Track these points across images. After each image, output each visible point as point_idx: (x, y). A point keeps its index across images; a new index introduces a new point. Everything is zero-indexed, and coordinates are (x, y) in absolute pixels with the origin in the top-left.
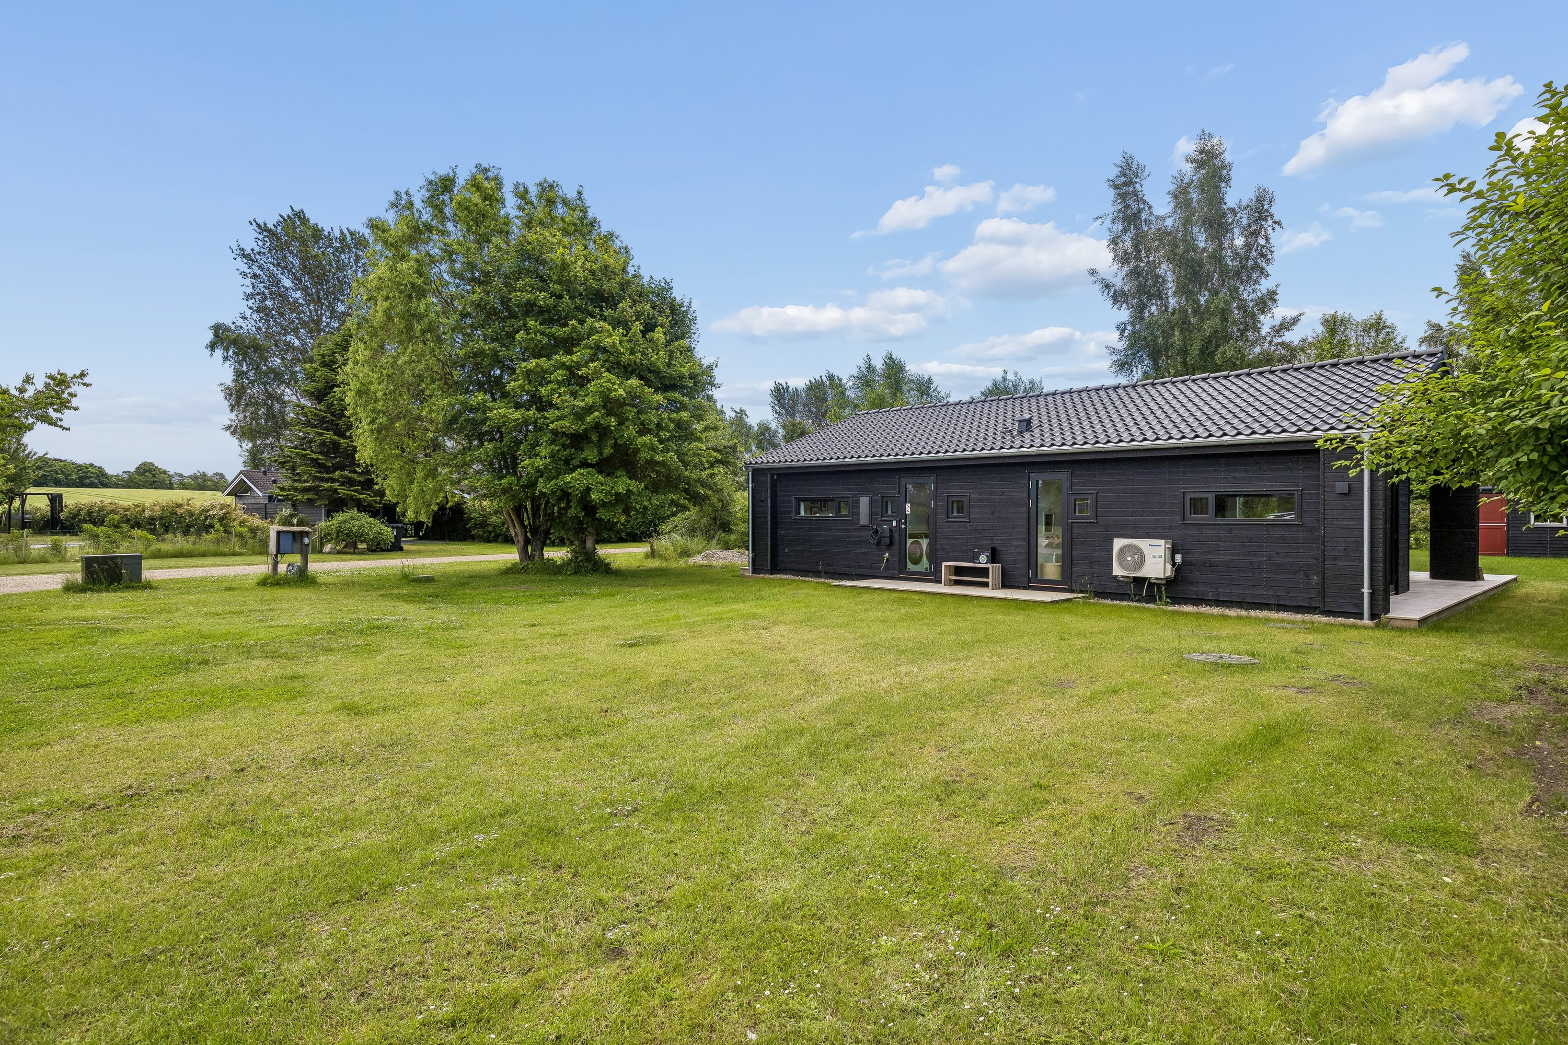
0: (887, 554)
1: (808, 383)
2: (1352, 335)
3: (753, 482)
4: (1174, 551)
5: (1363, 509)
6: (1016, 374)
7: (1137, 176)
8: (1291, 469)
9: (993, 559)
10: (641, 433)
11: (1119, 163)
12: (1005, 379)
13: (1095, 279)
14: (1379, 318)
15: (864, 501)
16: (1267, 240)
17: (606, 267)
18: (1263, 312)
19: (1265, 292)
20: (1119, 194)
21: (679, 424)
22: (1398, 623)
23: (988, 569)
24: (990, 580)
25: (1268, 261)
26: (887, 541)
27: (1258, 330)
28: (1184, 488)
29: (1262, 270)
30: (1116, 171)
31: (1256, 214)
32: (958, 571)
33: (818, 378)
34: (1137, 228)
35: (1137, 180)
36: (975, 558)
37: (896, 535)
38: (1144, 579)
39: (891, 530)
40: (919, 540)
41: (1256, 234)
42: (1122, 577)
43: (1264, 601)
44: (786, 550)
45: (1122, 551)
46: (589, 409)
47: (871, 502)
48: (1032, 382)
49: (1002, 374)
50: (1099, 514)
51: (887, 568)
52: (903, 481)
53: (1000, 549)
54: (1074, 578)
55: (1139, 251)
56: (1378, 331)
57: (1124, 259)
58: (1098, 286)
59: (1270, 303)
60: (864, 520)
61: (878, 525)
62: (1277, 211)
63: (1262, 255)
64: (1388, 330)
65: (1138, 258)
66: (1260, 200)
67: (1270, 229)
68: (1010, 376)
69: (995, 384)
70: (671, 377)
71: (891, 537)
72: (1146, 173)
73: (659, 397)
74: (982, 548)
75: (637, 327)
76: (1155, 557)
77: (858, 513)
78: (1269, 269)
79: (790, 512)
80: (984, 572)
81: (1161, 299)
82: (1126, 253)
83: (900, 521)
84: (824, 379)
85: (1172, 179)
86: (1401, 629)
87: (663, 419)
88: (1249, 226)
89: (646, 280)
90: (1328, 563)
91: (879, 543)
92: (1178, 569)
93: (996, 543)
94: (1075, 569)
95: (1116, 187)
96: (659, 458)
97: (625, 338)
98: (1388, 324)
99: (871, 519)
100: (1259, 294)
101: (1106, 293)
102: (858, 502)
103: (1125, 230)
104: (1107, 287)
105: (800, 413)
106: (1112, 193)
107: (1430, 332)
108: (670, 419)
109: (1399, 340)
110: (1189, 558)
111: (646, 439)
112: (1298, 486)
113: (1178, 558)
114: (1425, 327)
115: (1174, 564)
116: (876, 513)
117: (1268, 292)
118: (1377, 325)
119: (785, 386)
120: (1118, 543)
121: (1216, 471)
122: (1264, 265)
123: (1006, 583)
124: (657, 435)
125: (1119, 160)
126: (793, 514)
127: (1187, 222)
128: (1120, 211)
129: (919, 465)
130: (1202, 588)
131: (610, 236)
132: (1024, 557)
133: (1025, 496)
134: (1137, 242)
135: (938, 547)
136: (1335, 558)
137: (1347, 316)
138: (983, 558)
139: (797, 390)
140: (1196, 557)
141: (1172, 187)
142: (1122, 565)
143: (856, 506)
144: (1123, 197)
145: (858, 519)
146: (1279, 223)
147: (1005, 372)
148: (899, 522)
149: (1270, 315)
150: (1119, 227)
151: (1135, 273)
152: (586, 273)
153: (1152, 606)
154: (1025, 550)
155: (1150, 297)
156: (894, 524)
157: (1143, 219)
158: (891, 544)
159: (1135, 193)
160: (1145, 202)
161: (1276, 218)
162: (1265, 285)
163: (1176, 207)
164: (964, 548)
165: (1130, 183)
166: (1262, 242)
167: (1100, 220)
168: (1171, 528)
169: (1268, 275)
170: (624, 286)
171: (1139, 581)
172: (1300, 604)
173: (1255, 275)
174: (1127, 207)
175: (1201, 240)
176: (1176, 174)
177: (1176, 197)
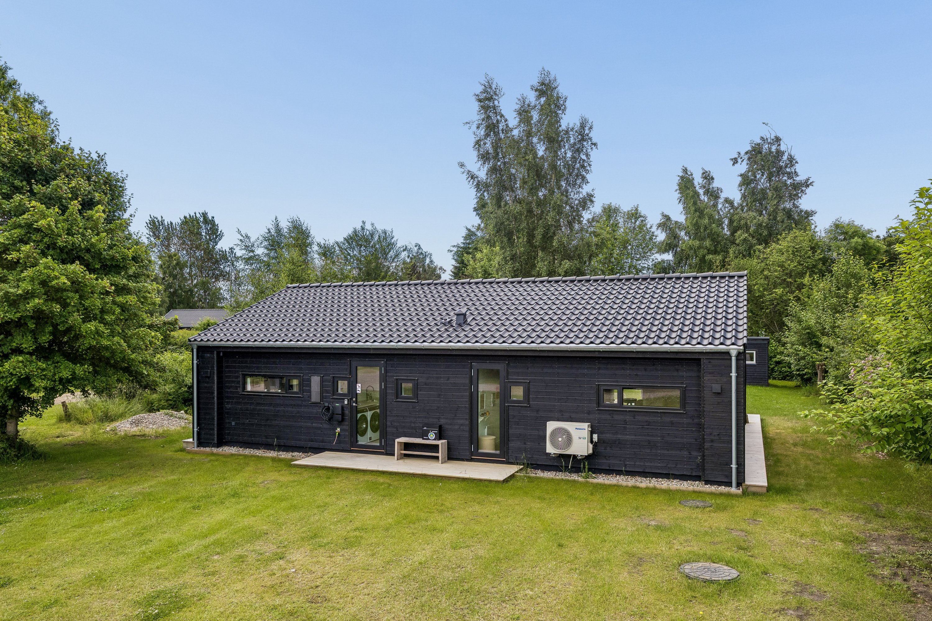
0: (339, 429)
1: (182, 218)
2: (621, 221)
3: (198, 358)
4: (592, 433)
5: (731, 405)
6: (373, 224)
7: (496, 94)
8: (677, 370)
9: (440, 436)
10: (87, 319)
11: (483, 82)
12: (363, 229)
13: (463, 170)
14: (637, 210)
15: (315, 381)
16: (587, 155)
17: (34, 138)
18: (584, 209)
19: (585, 194)
20: (482, 106)
21: (124, 308)
22: (753, 489)
23: (438, 445)
24: (440, 455)
25: (587, 172)
26: (339, 417)
27: (580, 222)
28: (598, 381)
29: (583, 178)
30: (481, 88)
31: (580, 137)
32: (407, 446)
33: (192, 214)
34: (497, 134)
35: (496, 98)
36: (424, 435)
37: (347, 412)
38: (569, 456)
39: (343, 408)
40: (365, 413)
41: (579, 151)
42: (554, 454)
43: (659, 471)
44: (233, 423)
45: (554, 432)
46: (27, 296)
47: (322, 381)
48: (385, 232)
49: (361, 224)
50: (531, 400)
51: (339, 442)
52: (354, 364)
53: (446, 427)
54: (510, 452)
55: (498, 154)
56: (636, 219)
57: (484, 157)
58: (465, 176)
59: (589, 203)
60: (315, 397)
61: (329, 403)
62: (594, 135)
63: (583, 166)
64: (642, 219)
65: (496, 157)
66: (582, 126)
67: (589, 148)
68: (368, 227)
69: (355, 231)
70: (113, 258)
71: (343, 414)
72: (502, 93)
73: (105, 283)
74: (431, 426)
75: (75, 206)
76: (580, 438)
77: (310, 391)
78: (588, 177)
79: (237, 388)
80: (435, 448)
81: (513, 191)
82: (488, 153)
83: (351, 399)
84: (198, 215)
85: (517, 101)
86: (755, 494)
87: (106, 303)
88: (575, 143)
89: (77, 151)
90: (707, 445)
91: (330, 419)
92: (595, 446)
93: (442, 421)
94: (511, 444)
95: (480, 101)
96: (105, 342)
97: (61, 218)
98: (642, 214)
99: (322, 397)
100: (581, 196)
101: (471, 182)
102: (309, 381)
103: (487, 135)
104: (473, 177)
105: (175, 244)
106: (476, 106)
107: (663, 220)
108: (114, 302)
109: (648, 226)
110: (603, 436)
111: (92, 326)
112: (682, 383)
113: (595, 437)
114: (661, 217)
115: (592, 442)
116: (327, 392)
117: (587, 194)
118: (635, 215)
119: (160, 219)
120: (551, 426)
121: (623, 369)
122: (585, 174)
123: (452, 457)
124: (102, 321)
125: (483, 81)
126: (240, 390)
127: (529, 134)
128: (483, 120)
129: (372, 352)
130: (612, 461)
131: (30, 100)
132: (467, 434)
133: (467, 381)
134: (496, 146)
135: (388, 423)
136: (712, 441)
137: (617, 206)
138: (432, 435)
139: (171, 223)
140: (608, 436)
141: (517, 107)
142: (554, 444)
143: (305, 385)
144: (485, 108)
145: (310, 397)
146: (595, 144)
147: (364, 223)
148: (350, 401)
149: (589, 212)
150: (482, 132)
151: (493, 170)
152: (12, 144)
153: (575, 477)
154: (467, 428)
155: (505, 189)
156: (346, 402)
157: (501, 128)
158: (343, 420)
159: (494, 107)
160: (502, 116)
161: (594, 141)
162: (586, 190)
163: (520, 122)
164: (413, 425)
165: (490, 99)
166: (584, 157)
167: (468, 125)
168: (589, 413)
169: (588, 182)
170: (55, 158)
171: (567, 457)
172: (685, 473)
173: (578, 182)
174: (489, 117)
175: (541, 150)
176: (520, 97)
177: (520, 114)
